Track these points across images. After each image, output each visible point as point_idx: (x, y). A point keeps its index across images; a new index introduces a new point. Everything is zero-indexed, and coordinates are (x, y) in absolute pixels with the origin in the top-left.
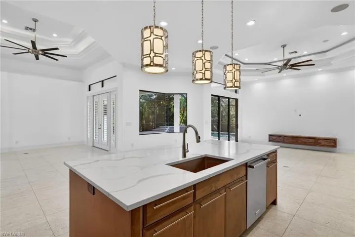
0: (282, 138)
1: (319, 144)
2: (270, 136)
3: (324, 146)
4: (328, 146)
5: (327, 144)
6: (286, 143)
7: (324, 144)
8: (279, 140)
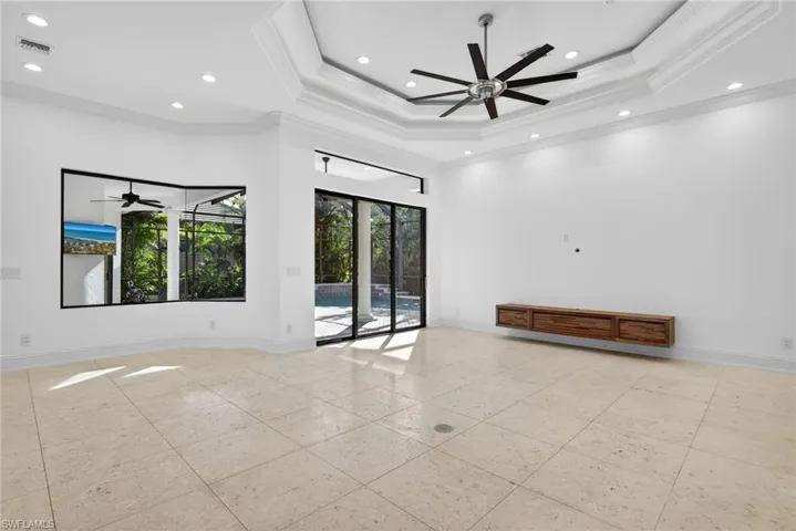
0: (527, 316)
1: (620, 336)
2: (500, 309)
3: (635, 340)
4: (647, 341)
5: (644, 335)
6: (538, 330)
7: (636, 334)
8: (521, 322)
